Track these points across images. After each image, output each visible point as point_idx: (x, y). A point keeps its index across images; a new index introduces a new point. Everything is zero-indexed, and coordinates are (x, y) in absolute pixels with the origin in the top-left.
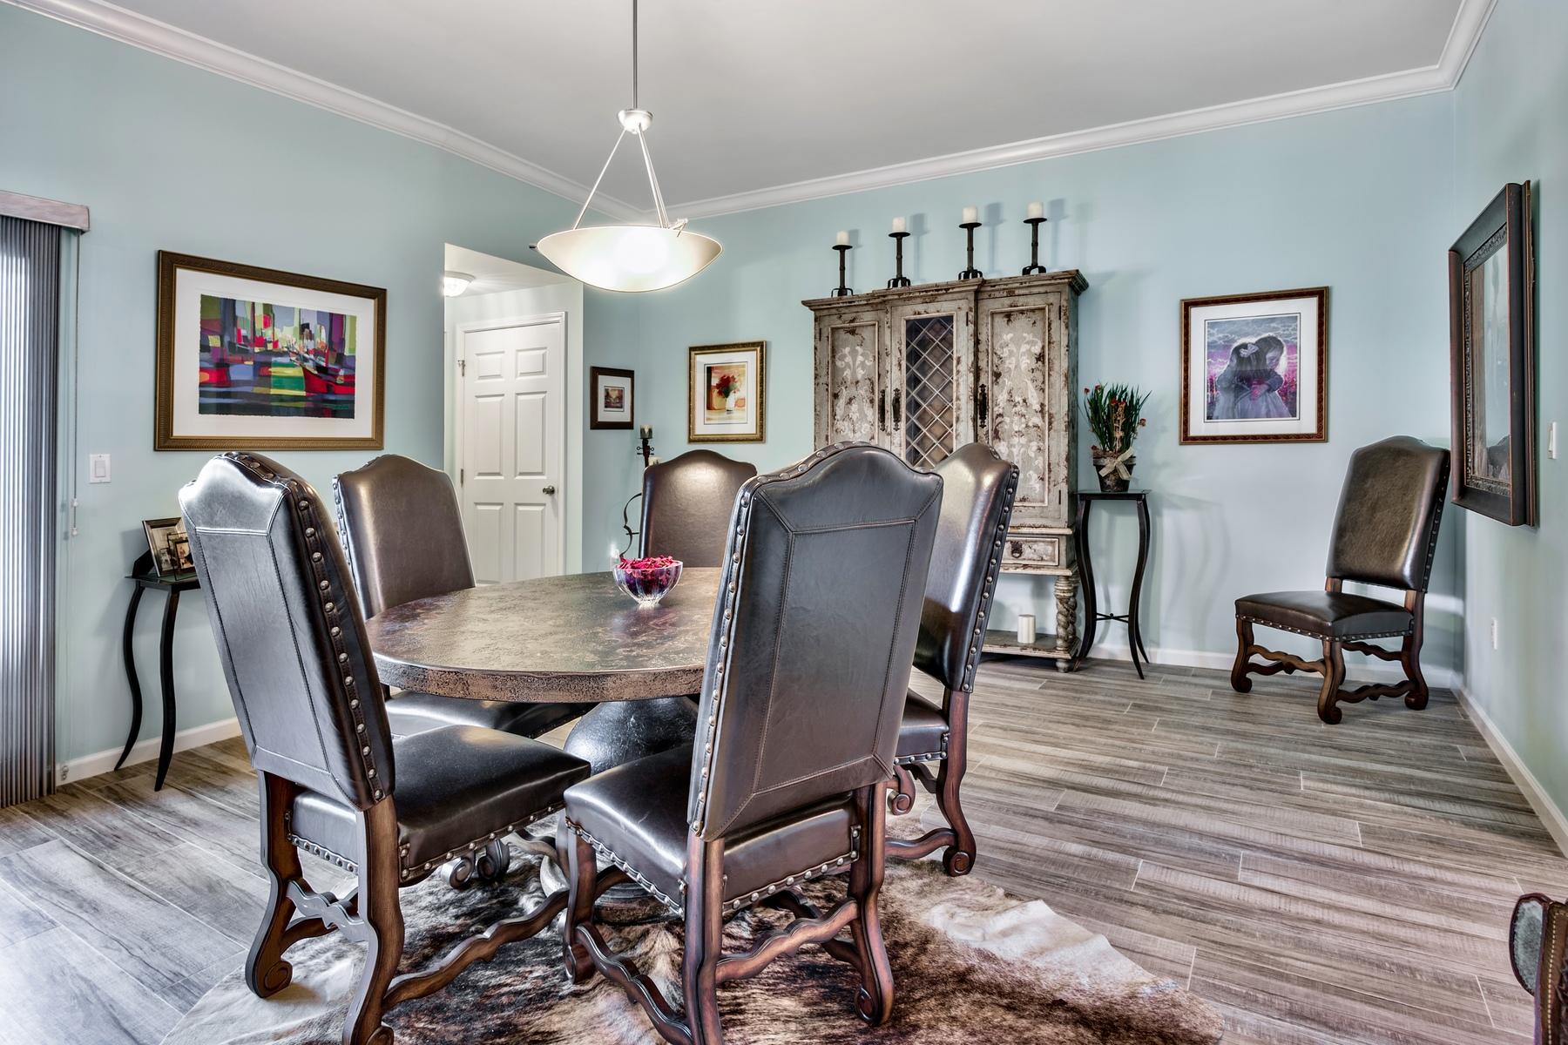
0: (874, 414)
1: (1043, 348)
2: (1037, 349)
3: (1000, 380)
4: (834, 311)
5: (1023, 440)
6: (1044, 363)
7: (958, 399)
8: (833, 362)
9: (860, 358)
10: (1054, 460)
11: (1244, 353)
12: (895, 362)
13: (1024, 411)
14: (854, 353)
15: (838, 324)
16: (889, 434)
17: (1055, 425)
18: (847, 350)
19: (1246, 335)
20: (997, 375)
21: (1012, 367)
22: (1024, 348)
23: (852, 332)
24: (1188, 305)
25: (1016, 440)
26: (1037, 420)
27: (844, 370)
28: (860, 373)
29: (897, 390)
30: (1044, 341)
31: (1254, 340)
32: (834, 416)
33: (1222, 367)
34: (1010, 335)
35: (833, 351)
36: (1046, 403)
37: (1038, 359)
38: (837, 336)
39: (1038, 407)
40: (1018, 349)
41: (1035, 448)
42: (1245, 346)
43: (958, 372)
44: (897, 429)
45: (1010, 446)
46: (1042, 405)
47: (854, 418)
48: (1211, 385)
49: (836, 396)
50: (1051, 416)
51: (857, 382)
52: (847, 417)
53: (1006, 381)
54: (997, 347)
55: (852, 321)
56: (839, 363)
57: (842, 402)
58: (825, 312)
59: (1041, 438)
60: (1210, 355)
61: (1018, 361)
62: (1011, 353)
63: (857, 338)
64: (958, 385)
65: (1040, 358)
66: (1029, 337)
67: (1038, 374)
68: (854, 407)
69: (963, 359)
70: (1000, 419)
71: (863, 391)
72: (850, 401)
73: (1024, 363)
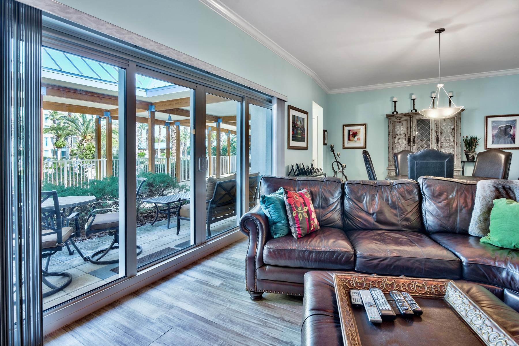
0: (406, 142)
1: (454, 127)
2: (452, 127)
4: (394, 117)
5: (449, 148)
6: (454, 130)
7: (432, 139)
8: (394, 129)
9: (402, 129)
10: (457, 153)
11: (502, 129)
12: (414, 129)
13: (449, 142)
14: (400, 128)
15: (396, 120)
16: (412, 147)
17: (457, 145)
18: (398, 127)
19: (502, 124)
20: (441, 133)
21: (446, 131)
22: (449, 127)
23: (400, 122)
24: (487, 117)
25: (447, 148)
26: (453, 144)
27: (397, 131)
28: (402, 132)
29: (414, 136)
30: (454, 125)
31: (504, 126)
32: (394, 142)
33: (496, 132)
34: (445, 124)
35: (394, 127)
36: (455, 140)
37: (453, 130)
38: (395, 123)
39: (453, 141)
40: (447, 127)
41: (452, 150)
42: (502, 127)
43: (432, 132)
44: (414, 146)
45: (445, 150)
46: (454, 140)
47: (400, 143)
48: (493, 136)
49: (395, 138)
50: (456, 143)
51: (401, 134)
52: (398, 143)
53: (444, 135)
54: (441, 127)
55: (400, 119)
56: (396, 130)
57: (396, 139)
58: (392, 117)
59: (454, 148)
60: (493, 129)
61: (447, 130)
62: (445, 128)
63: (401, 124)
64: (432, 135)
65: (454, 129)
66: (451, 124)
67: (453, 133)
68: (400, 140)
69: (433, 129)
70: (442, 144)
71: (403, 136)
72: (399, 139)
73: (449, 130)
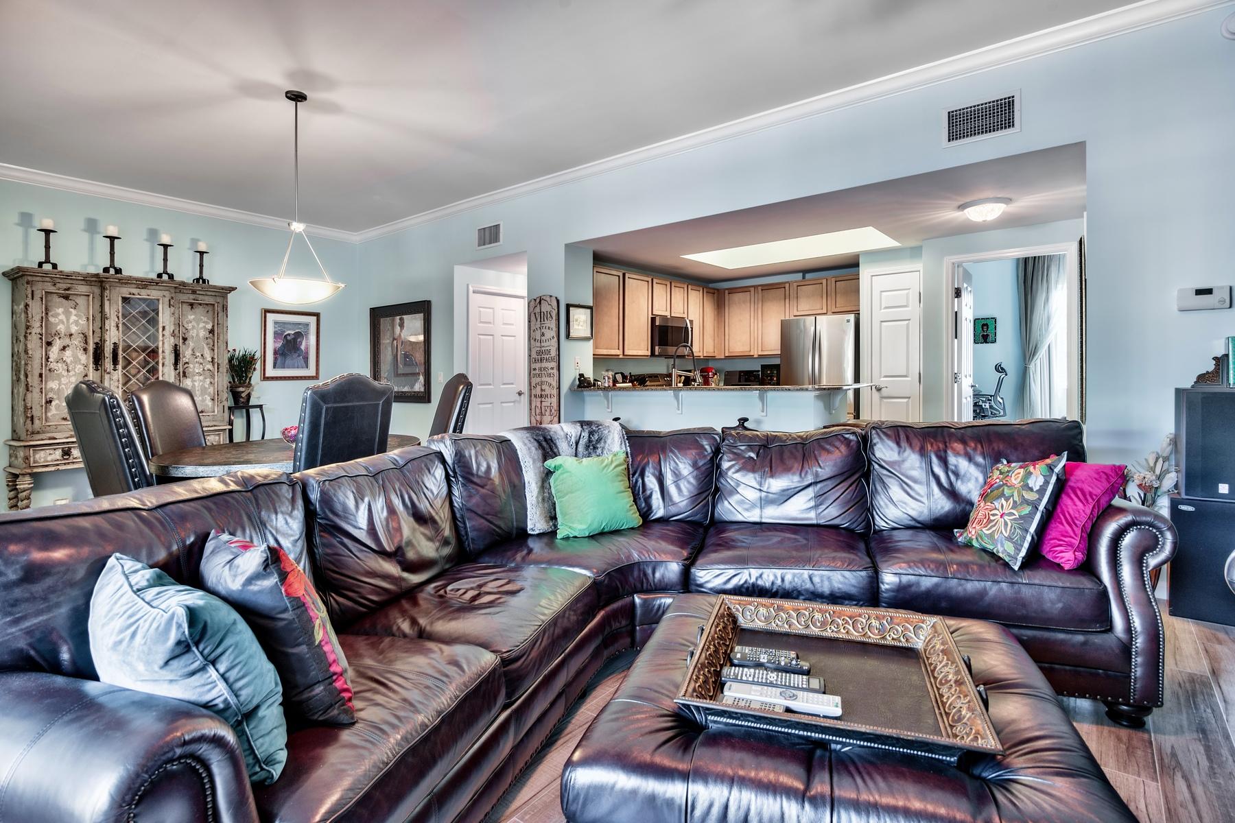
0: (88, 359)
1: (213, 326)
2: (209, 327)
3: (187, 342)
4: (48, 279)
5: (201, 378)
6: (213, 335)
7: (163, 352)
8: (47, 318)
9: (73, 318)
10: (220, 389)
11: (289, 338)
12: (113, 324)
13: (201, 361)
14: (67, 314)
15: (52, 289)
16: (109, 373)
17: (220, 369)
18: (60, 310)
19: (290, 330)
20: (185, 339)
21: (194, 335)
22: (202, 325)
23: (66, 297)
24: (267, 311)
25: (197, 378)
26: (209, 366)
27: (57, 324)
28: (74, 329)
29: (115, 343)
30: (213, 322)
31: (293, 332)
32: (47, 359)
33: (279, 345)
34: (193, 317)
35: (46, 309)
36: (216, 357)
37: (210, 332)
38: (49, 298)
39: (210, 359)
40: (198, 325)
41: (208, 382)
42: (289, 335)
43: (163, 335)
44: (115, 370)
45: (193, 381)
46: (212, 358)
47: (68, 361)
48: (275, 353)
49: (49, 344)
50: (218, 365)
51: (71, 335)
52: (60, 360)
53: (191, 343)
54: (185, 323)
55: (68, 289)
56: (52, 319)
57: (54, 352)
58: (38, 279)
59: (213, 376)
60: (275, 338)
61: (198, 331)
62: (193, 327)
63: (71, 303)
64: (163, 343)
65: (212, 331)
66: (205, 319)
67: (210, 341)
68: (68, 353)
69: (167, 328)
70: (186, 365)
71: (77, 341)
72: (64, 348)
73: (202, 333)
